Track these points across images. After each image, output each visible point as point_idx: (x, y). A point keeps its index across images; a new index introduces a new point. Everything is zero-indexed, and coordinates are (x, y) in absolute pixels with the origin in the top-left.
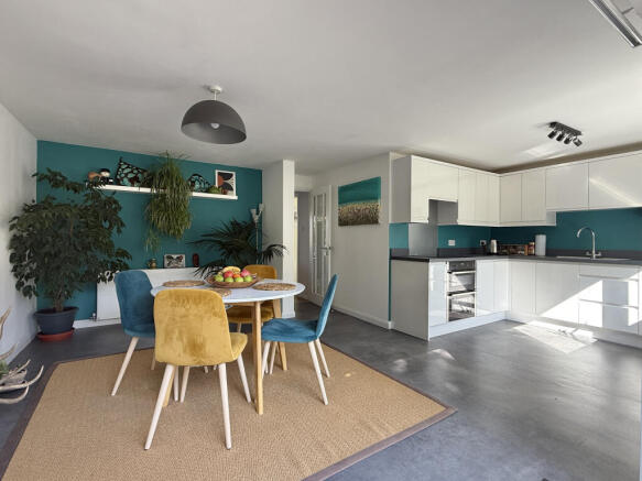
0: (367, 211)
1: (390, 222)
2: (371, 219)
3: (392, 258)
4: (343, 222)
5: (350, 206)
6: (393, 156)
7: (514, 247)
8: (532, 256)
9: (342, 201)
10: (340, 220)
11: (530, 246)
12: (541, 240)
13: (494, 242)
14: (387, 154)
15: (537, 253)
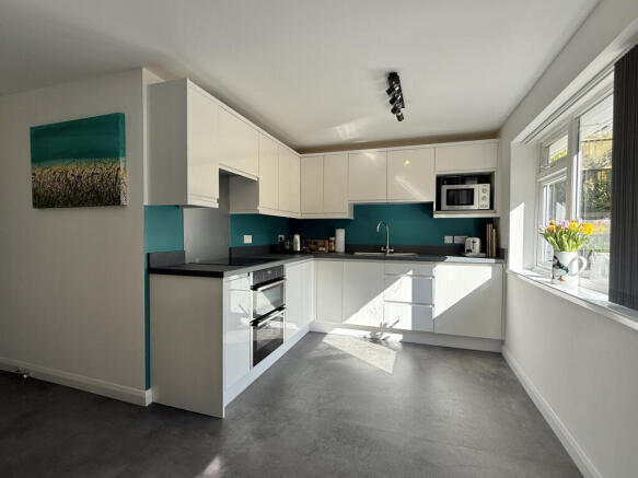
0: (97, 180)
1: (146, 203)
2: (107, 196)
3: (151, 270)
4: (43, 200)
5: (58, 167)
6: (149, 77)
7: (315, 243)
8: (332, 254)
9: (38, 157)
10: (36, 195)
11: (330, 241)
12: (341, 234)
13: (297, 237)
14: (135, 70)
15: (338, 250)
